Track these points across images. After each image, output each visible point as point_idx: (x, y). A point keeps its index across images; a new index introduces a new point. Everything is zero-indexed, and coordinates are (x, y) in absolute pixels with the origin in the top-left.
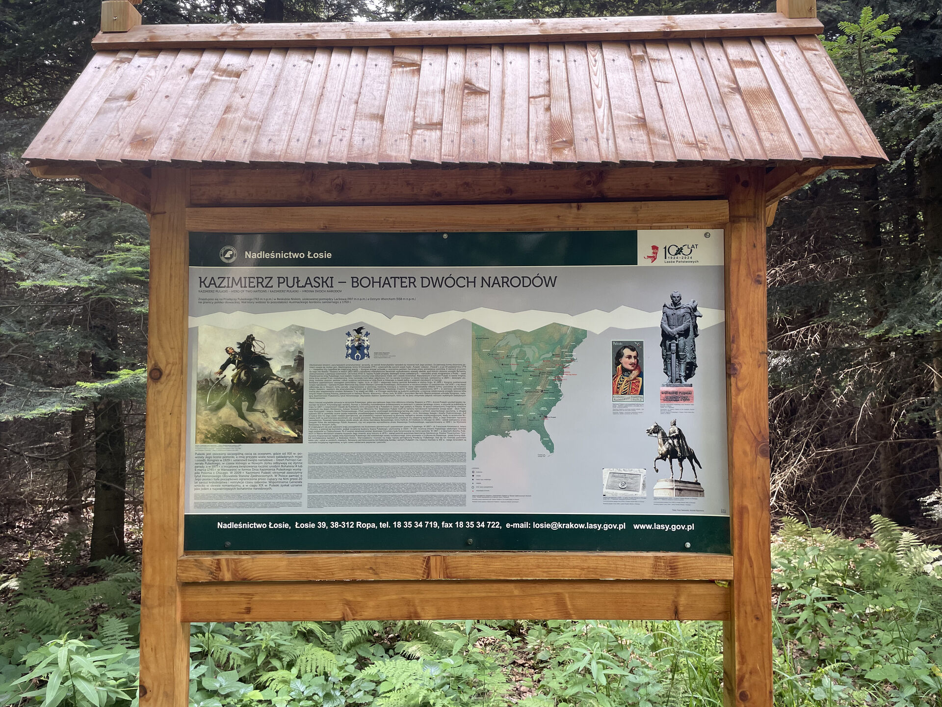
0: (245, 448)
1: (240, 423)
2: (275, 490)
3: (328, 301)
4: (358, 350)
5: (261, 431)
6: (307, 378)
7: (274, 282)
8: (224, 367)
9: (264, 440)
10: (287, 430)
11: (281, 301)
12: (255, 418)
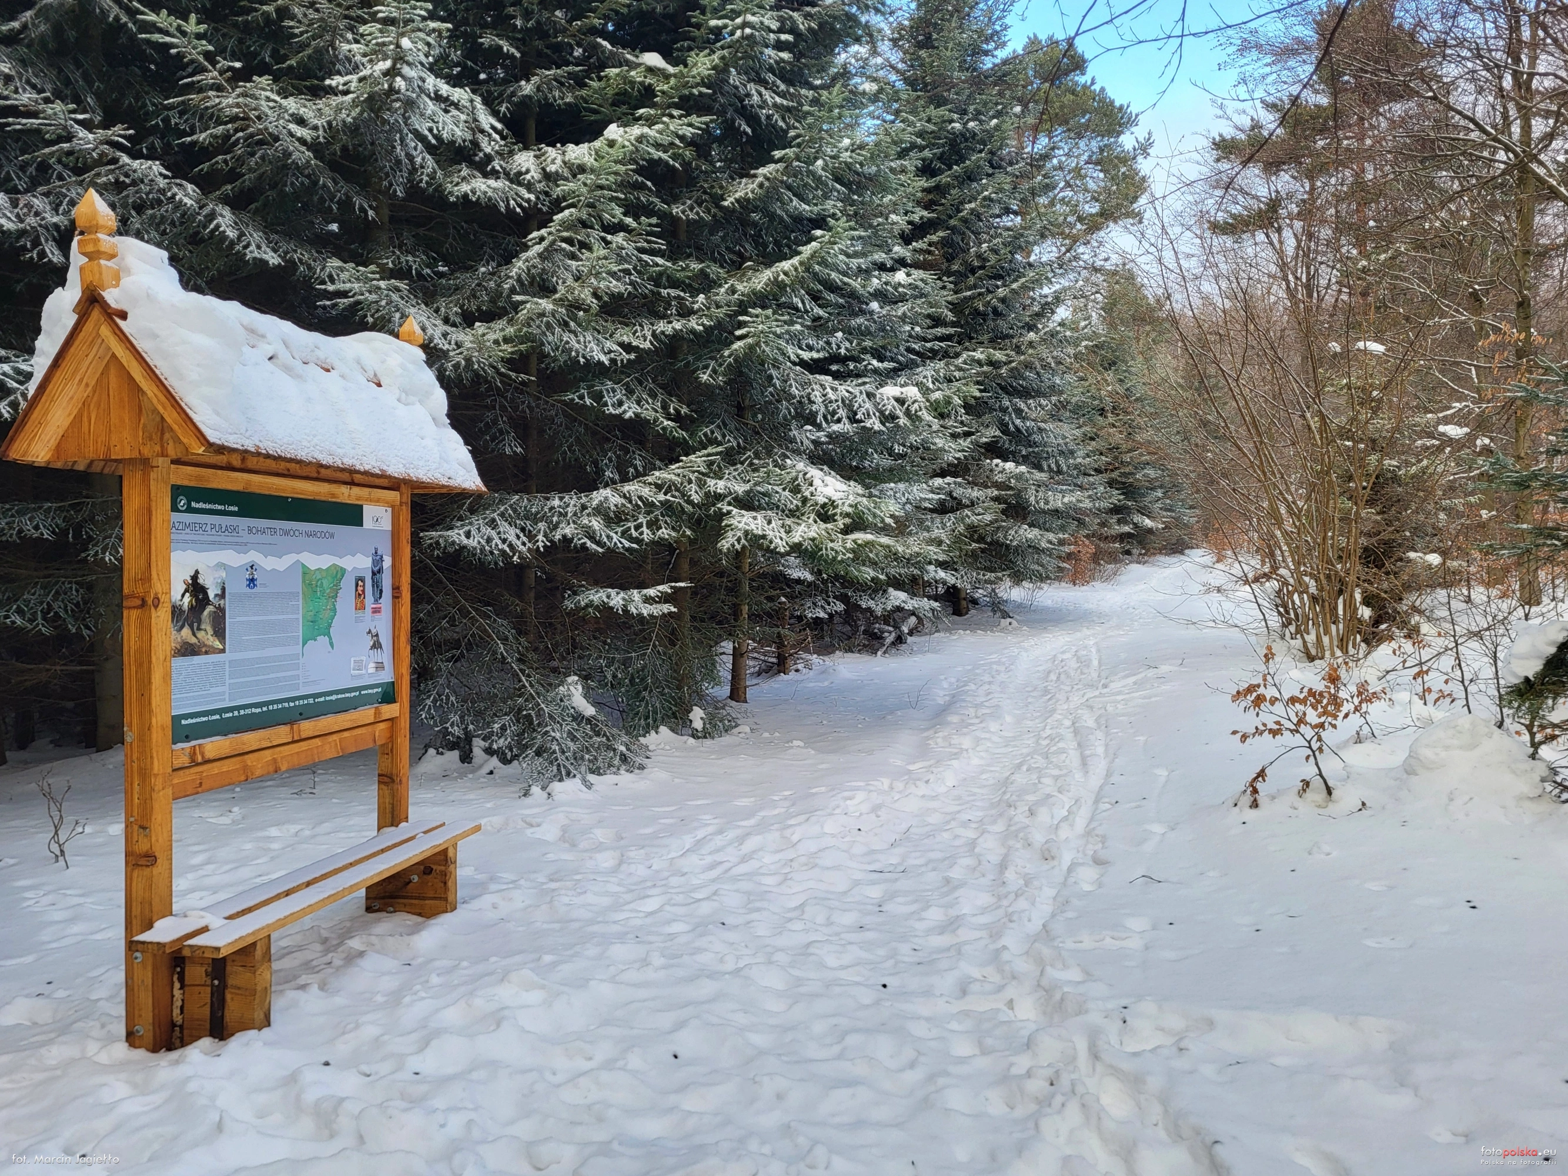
0: (197, 659)
1: (193, 640)
2: (213, 690)
3: (237, 544)
4: (252, 581)
5: (205, 645)
6: (227, 603)
7: (208, 528)
8: (183, 596)
9: (206, 653)
10: (218, 645)
11: (213, 543)
12: (201, 635)
